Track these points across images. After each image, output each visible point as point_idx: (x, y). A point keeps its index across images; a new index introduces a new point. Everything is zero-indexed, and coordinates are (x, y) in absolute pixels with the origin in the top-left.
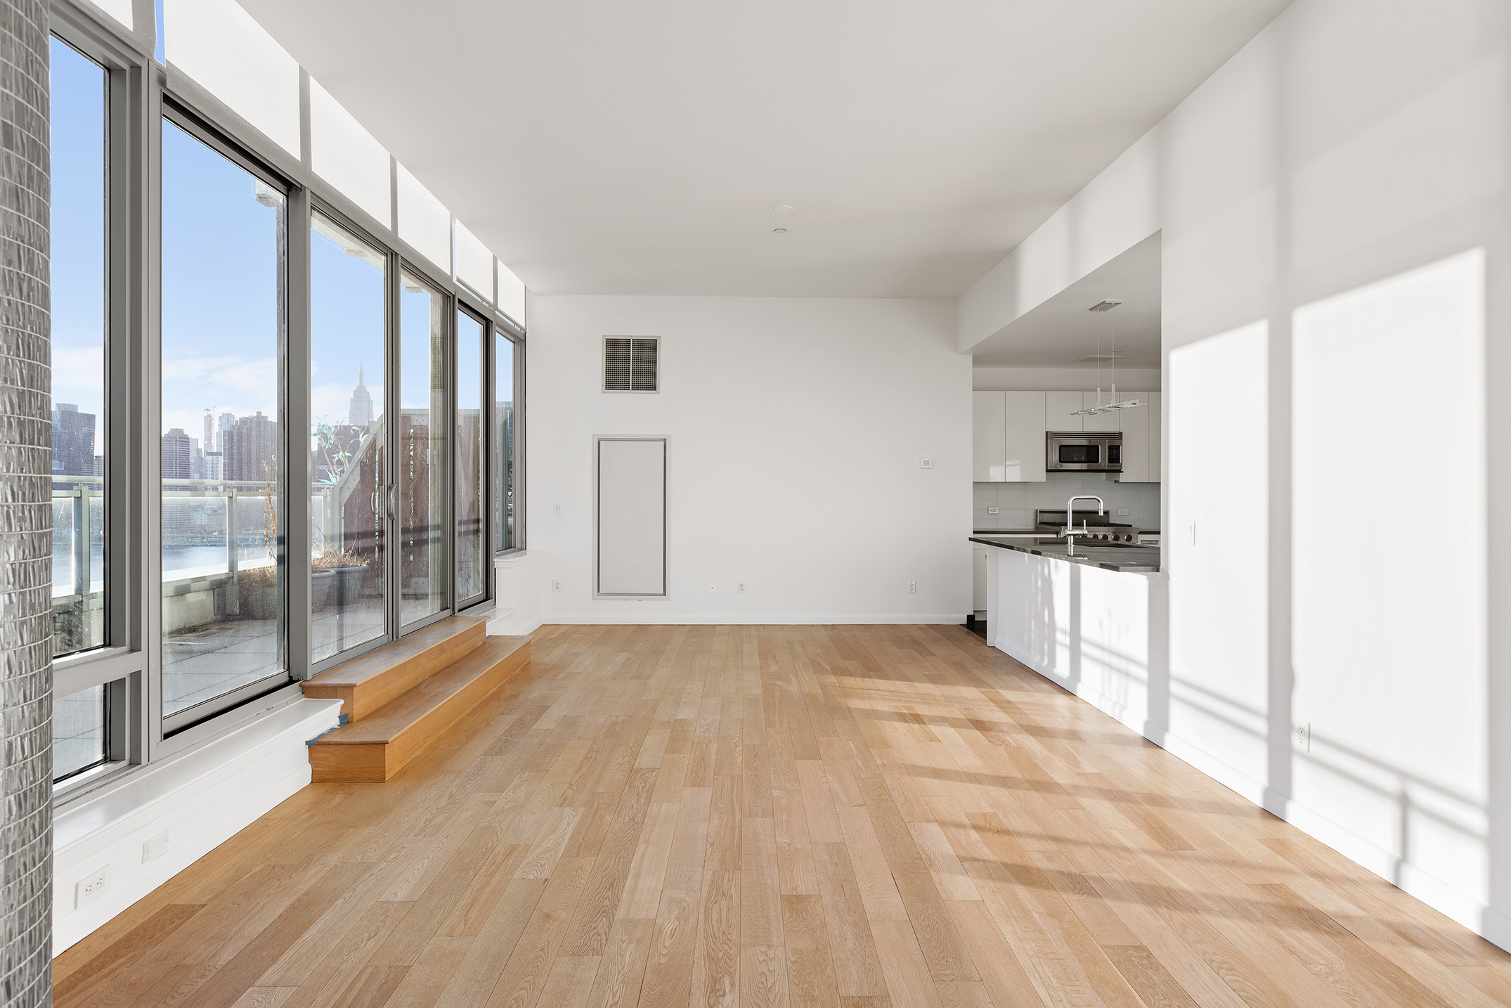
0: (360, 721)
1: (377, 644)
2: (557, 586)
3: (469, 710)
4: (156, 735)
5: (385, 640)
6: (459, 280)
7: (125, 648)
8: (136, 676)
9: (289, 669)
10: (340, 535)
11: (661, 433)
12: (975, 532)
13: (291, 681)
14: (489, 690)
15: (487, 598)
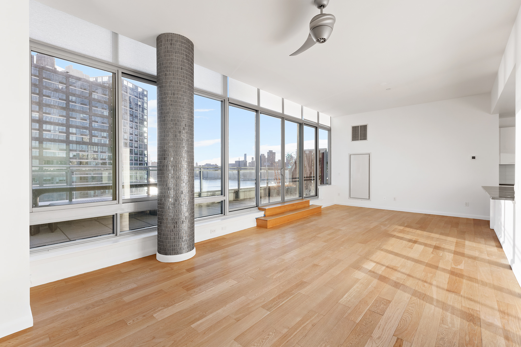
0: (267, 216)
1: (279, 202)
2: (339, 194)
3: (295, 219)
4: (228, 211)
5: (281, 202)
6: (304, 119)
7: (223, 196)
8: (225, 200)
9: (256, 204)
10: (291, 178)
11: (368, 152)
12: (500, 185)
13: (257, 207)
14: (303, 216)
15: (316, 196)
